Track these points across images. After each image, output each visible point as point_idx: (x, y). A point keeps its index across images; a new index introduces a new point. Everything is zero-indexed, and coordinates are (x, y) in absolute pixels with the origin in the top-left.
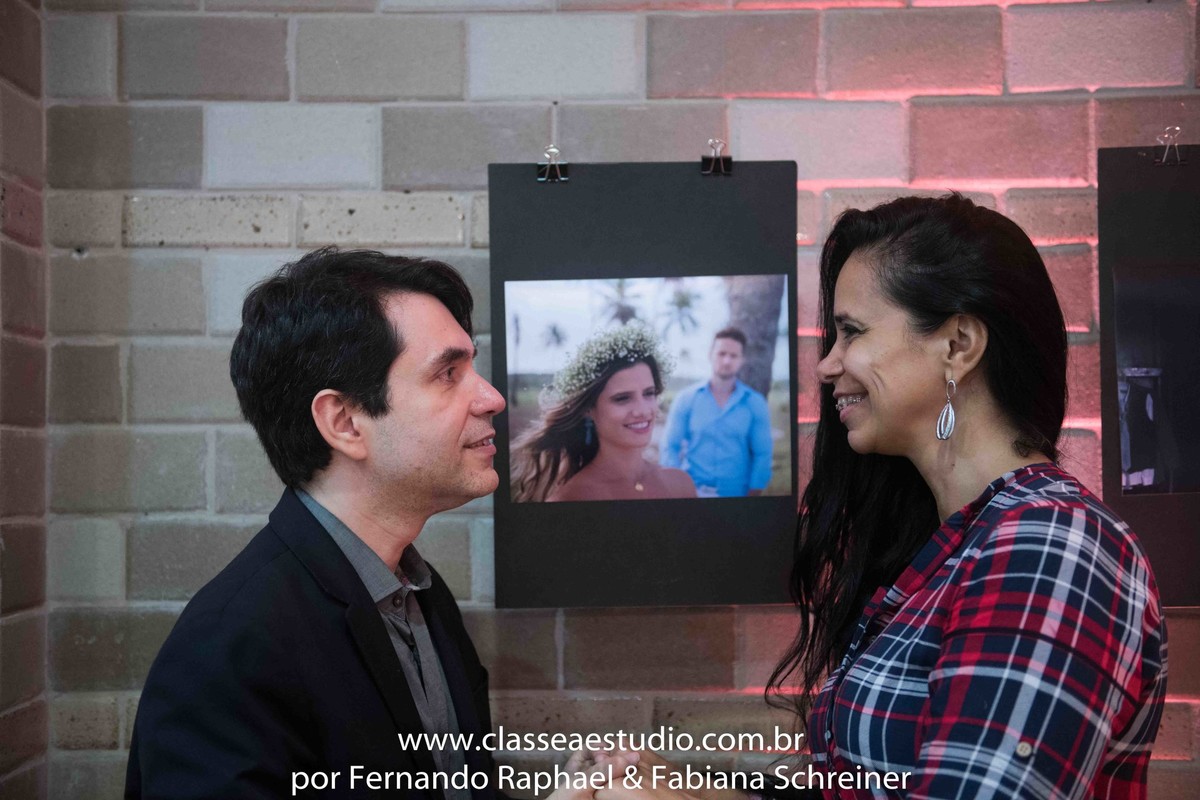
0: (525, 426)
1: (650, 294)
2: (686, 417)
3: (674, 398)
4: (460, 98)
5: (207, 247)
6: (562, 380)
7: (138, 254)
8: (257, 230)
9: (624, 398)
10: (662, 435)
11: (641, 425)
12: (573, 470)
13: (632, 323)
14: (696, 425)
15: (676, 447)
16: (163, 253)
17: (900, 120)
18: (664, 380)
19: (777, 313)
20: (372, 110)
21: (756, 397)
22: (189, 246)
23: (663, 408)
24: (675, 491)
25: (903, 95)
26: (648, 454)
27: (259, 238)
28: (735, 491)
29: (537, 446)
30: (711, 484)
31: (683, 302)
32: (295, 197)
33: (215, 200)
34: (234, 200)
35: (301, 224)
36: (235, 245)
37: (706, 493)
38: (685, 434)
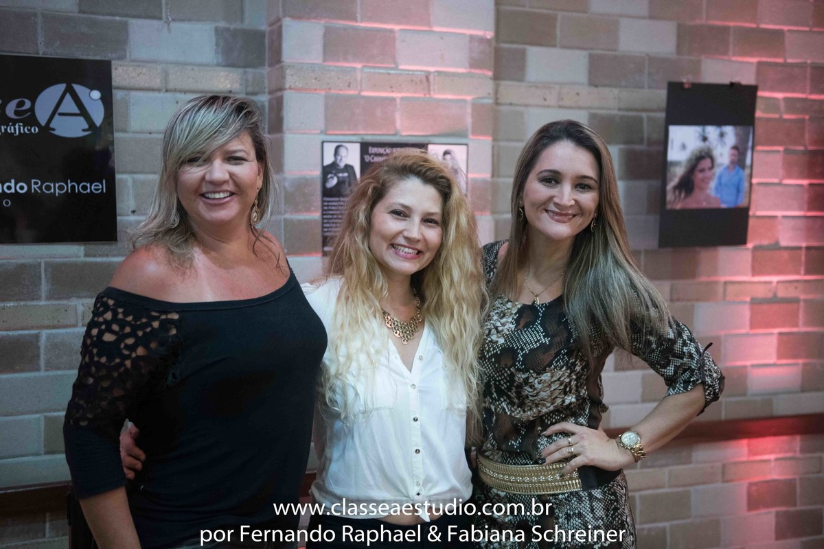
0: (671, 180)
1: (712, 131)
2: (720, 178)
3: (718, 171)
4: (616, 50)
5: (526, 106)
6: (684, 164)
7: (502, 108)
8: (545, 99)
9: (702, 171)
10: (713, 184)
11: (706, 181)
12: (686, 196)
13: (707, 143)
14: (724, 180)
15: (717, 189)
16: (512, 108)
17: (753, 69)
18: (716, 164)
19: (747, 141)
20: (585, 53)
21: (741, 171)
22: (520, 105)
23: (714, 174)
24: (714, 205)
25: (755, 60)
26: (708, 191)
27: (546, 103)
28: (732, 205)
29: (675, 188)
30: (725, 202)
31: (722, 135)
32: (557, 87)
33: (530, 87)
34: (537, 87)
35: (560, 98)
36: (537, 106)
37: (723, 206)
38: (720, 184)
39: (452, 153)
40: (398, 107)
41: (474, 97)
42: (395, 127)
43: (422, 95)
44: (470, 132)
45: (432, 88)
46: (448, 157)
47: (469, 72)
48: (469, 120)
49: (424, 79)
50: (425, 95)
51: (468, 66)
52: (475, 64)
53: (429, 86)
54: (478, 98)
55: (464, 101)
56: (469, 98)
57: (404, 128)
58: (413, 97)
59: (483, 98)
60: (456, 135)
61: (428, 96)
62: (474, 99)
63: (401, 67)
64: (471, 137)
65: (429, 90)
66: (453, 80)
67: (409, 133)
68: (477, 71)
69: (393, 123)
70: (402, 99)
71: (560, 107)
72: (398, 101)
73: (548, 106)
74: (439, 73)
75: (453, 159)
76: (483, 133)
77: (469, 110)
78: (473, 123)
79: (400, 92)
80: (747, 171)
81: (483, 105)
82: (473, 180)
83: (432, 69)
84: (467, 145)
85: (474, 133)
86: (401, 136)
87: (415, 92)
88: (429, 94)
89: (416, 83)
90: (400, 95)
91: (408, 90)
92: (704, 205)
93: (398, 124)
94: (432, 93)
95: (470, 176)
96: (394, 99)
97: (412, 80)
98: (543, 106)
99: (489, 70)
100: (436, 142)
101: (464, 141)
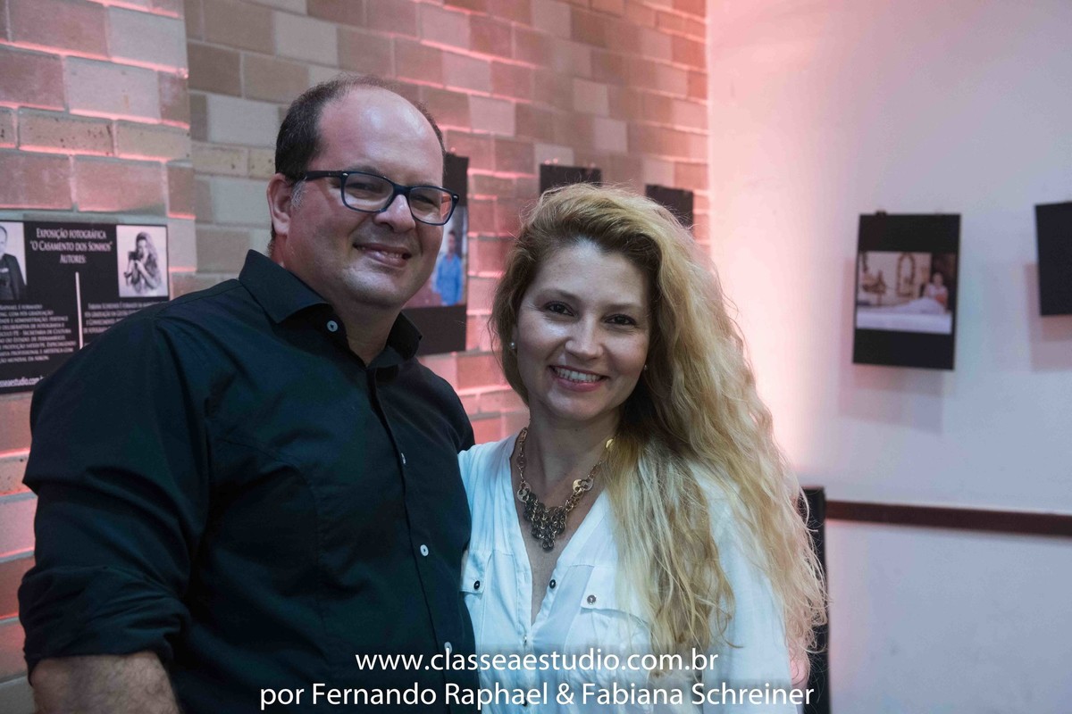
2: (440, 269)
5: (212, 175)
8: (233, 167)
10: (435, 276)
15: (438, 283)
19: (462, 225)
20: (273, 107)
21: (458, 261)
22: (205, 174)
24: (436, 303)
27: (235, 172)
32: (246, 151)
33: (214, 149)
34: (223, 150)
35: (251, 167)
36: (225, 175)
37: (444, 304)
38: (440, 277)
39: (147, 238)
40: (73, 170)
41: (169, 159)
42: (70, 199)
43: (104, 154)
44: (168, 207)
45: (115, 144)
46: (143, 243)
47: (161, 125)
48: (165, 192)
49: (105, 131)
50: (107, 154)
51: (159, 115)
52: (167, 112)
53: (112, 141)
54: (175, 161)
55: (158, 164)
56: (163, 160)
57: (84, 201)
58: (91, 156)
59: (181, 161)
60: (149, 212)
61: (111, 155)
62: (169, 162)
63: (75, 111)
64: (169, 214)
65: (112, 147)
66: (141, 134)
67: (89, 209)
68: (172, 124)
69: (67, 192)
70: (77, 158)
71: (252, 177)
72: (72, 160)
73: (238, 176)
74: (122, 123)
75: (149, 246)
76: (183, 210)
77: (165, 178)
78: (171, 196)
79: (73, 148)
80: (464, 261)
81: (181, 169)
82: (175, 275)
83: (114, 117)
84: (165, 226)
85: (173, 209)
86: (79, 212)
87: (94, 149)
88: (113, 152)
89: (95, 136)
90: (73, 152)
91: (84, 146)
92: (427, 303)
93: (74, 196)
94: (116, 151)
95: (171, 270)
96: (65, 158)
97: (89, 132)
98: (232, 176)
99: (186, 122)
100: (126, 222)
101: (160, 221)
